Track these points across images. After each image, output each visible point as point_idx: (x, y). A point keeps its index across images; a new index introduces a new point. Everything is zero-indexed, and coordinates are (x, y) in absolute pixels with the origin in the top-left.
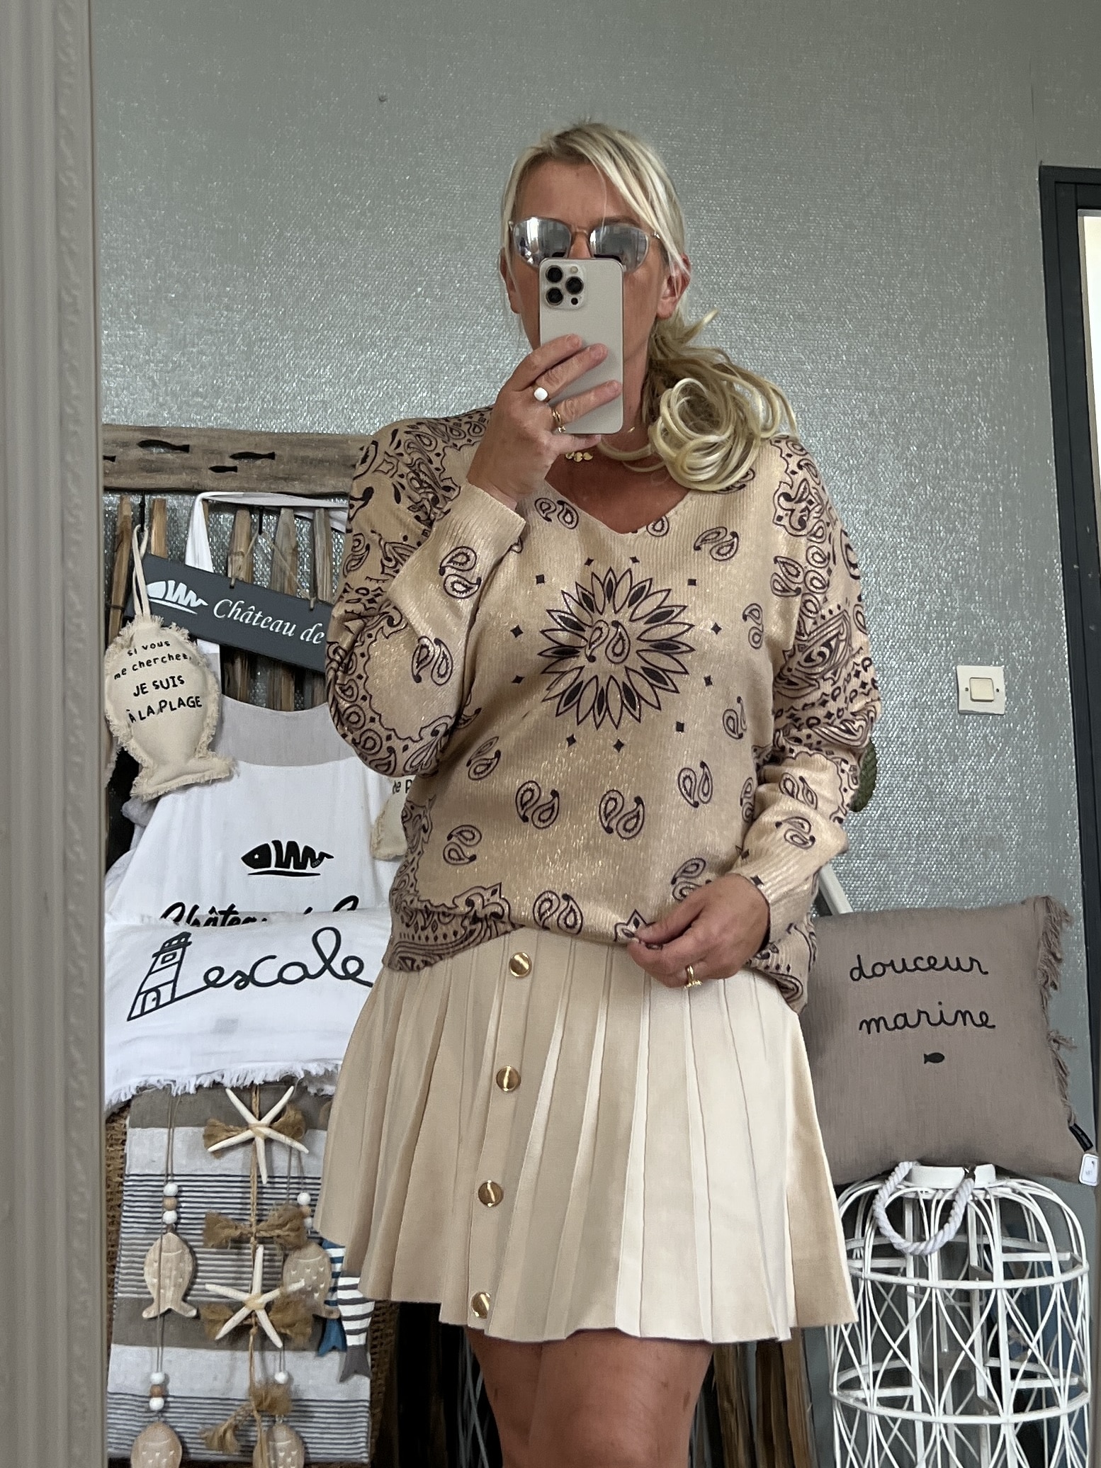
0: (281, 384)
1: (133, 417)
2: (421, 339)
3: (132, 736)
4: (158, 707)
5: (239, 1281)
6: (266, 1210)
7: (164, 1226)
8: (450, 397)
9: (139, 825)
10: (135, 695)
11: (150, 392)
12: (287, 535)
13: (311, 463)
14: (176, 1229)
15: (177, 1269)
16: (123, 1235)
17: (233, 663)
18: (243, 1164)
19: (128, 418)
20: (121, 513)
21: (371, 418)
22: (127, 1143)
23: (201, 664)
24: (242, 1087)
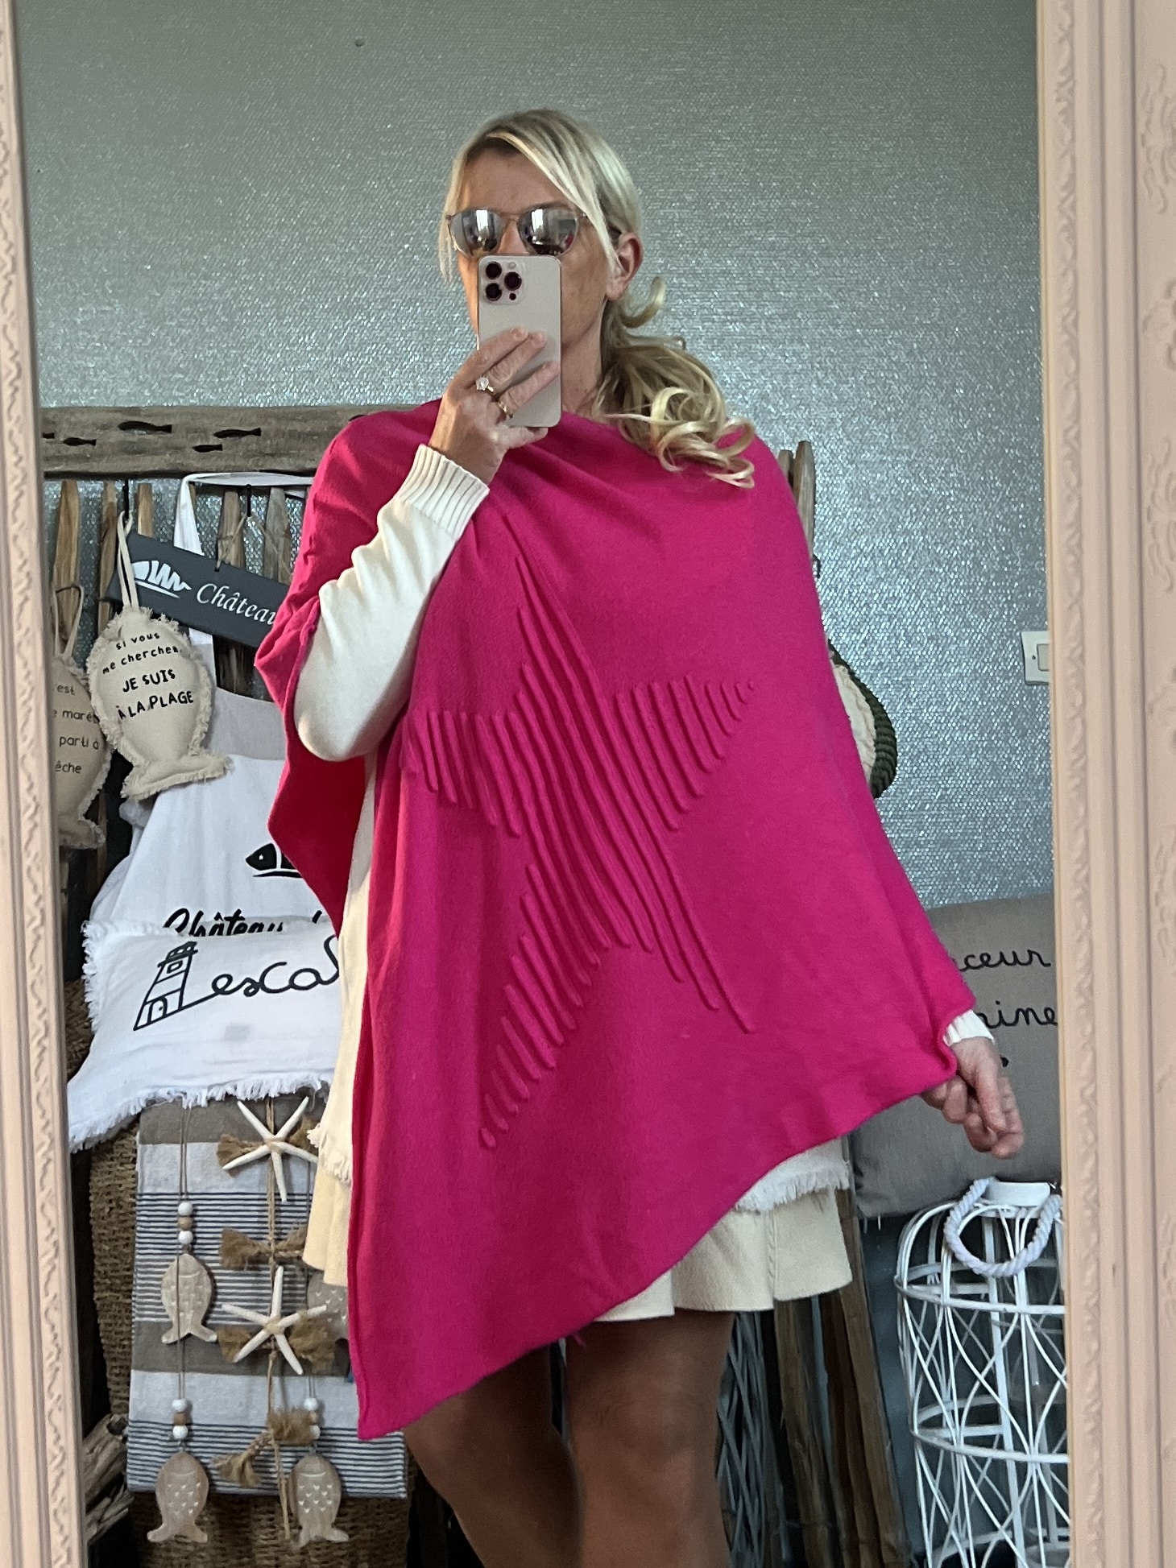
0: (265, 355)
1: (113, 397)
2: (410, 299)
3: (122, 734)
4: (148, 703)
5: (260, 1303)
6: (286, 1228)
7: (180, 1247)
8: (444, 360)
9: (137, 826)
10: (125, 691)
11: (130, 369)
12: (278, 515)
13: (300, 437)
14: (193, 1249)
15: (196, 1291)
16: (137, 1257)
17: (228, 654)
18: (261, 1182)
19: (108, 398)
20: (106, 499)
21: (361, 387)
22: (138, 1160)
23: (192, 656)
24: (256, 1100)
